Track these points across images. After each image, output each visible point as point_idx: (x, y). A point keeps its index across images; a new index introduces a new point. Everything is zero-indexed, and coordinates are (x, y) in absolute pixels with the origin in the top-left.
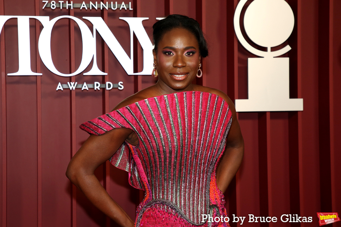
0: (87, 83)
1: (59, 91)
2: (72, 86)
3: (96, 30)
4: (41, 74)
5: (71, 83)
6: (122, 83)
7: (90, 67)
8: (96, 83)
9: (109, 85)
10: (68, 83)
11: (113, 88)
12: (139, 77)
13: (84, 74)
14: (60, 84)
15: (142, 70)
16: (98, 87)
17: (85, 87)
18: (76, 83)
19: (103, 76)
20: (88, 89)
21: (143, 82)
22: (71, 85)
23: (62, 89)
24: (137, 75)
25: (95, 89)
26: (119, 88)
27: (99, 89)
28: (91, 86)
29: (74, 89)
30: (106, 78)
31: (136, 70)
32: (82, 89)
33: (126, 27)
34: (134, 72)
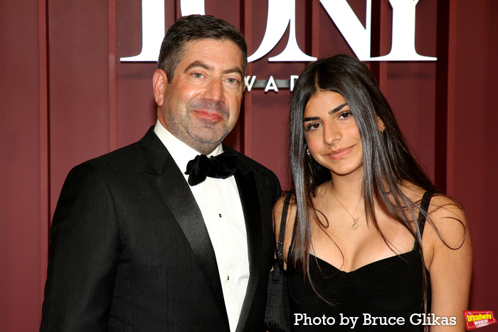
0: (275, 78)
7: (281, 46)
8: (292, 77)
12: (381, 64)
13: (271, 59)
15: (388, 51)
17: (271, 85)
18: (254, 78)
20: (276, 90)
21: (391, 76)
24: (378, 62)
28: (283, 84)
29: (250, 89)
31: (375, 52)
32: (266, 90)
34: (372, 56)
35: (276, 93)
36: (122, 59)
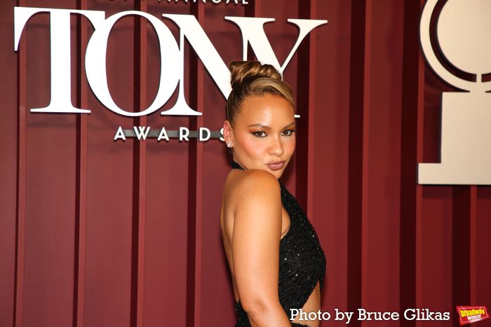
0: (166, 129)
1: (119, 141)
2: (142, 133)
3: (185, 37)
4: (89, 111)
5: (140, 128)
8: (181, 129)
9: (205, 132)
10: (135, 128)
11: (210, 139)
13: (163, 113)
14: (120, 130)
16: (186, 137)
17: (163, 135)
18: (149, 128)
19: (195, 117)
20: (168, 139)
22: (139, 132)
23: (124, 139)
25: (181, 139)
26: (221, 139)
27: (187, 139)
28: (173, 134)
29: (144, 138)
30: (199, 121)
32: (159, 139)
33: (236, 33)
35: (167, 141)
36: (32, 110)
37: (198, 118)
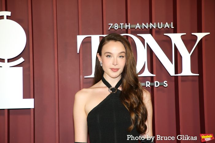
3: (147, 43)
6: (166, 82)
7: (143, 70)
8: (147, 82)
9: (157, 83)
11: (159, 86)
12: (179, 77)
15: (181, 72)
21: (182, 81)
25: (147, 86)
26: (164, 86)
27: (149, 86)
28: (143, 84)
31: (176, 72)
33: (169, 40)
36: (85, 77)
37: (154, 77)
